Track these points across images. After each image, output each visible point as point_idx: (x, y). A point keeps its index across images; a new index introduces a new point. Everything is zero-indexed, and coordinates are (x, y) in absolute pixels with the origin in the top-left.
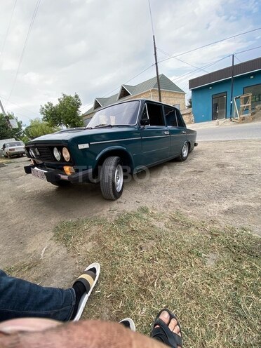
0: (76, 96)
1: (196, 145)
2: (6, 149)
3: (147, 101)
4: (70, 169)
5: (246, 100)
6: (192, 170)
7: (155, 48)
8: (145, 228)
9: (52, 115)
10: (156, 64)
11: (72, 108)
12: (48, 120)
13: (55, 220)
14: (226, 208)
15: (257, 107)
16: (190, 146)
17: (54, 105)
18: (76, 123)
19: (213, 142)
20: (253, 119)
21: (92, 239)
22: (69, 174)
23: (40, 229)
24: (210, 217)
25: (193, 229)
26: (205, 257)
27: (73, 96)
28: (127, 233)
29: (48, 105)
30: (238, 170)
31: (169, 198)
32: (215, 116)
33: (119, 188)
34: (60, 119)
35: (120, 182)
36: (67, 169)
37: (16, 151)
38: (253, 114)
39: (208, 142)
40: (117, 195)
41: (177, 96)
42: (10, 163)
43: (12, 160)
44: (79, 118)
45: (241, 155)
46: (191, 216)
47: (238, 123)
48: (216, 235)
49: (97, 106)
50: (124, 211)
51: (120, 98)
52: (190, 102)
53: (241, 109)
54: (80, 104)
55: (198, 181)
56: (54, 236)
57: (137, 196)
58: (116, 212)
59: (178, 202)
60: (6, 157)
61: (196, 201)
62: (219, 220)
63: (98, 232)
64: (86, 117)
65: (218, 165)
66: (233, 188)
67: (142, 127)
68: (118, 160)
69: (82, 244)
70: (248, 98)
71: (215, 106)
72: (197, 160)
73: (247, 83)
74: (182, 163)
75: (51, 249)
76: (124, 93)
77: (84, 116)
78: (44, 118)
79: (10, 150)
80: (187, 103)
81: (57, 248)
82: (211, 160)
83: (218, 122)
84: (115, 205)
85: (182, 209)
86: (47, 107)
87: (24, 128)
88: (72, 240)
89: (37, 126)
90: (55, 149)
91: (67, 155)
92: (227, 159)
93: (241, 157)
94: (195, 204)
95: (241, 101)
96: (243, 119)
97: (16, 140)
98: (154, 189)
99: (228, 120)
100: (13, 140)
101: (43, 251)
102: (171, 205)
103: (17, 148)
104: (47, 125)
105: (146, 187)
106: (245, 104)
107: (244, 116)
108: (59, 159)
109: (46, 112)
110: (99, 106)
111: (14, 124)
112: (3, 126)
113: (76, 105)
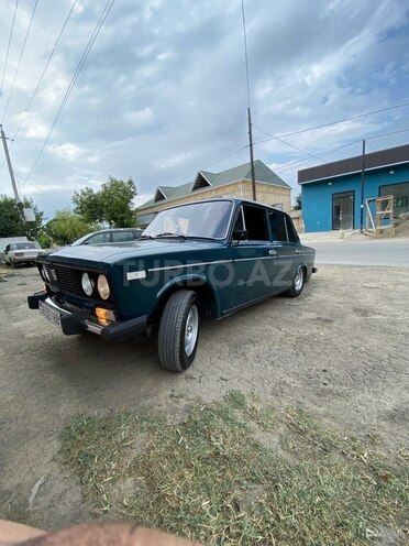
0: (130, 183)
1: (314, 270)
2: (10, 252)
3: (243, 202)
4: (106, 314)
5: (385, 205)
6: (313, 316)
7: (250, 125)
8: (243, 451)
9: (89, 206)
10: (251, 145)
11: (122, 198)
12: (82, 213)
13: (68, 408)
14: (389, 406)
15: (401, 215)
16: (306, 272)
17: (95, 192)
18: (125, 221)
19: (340, 266)
20: (397, 234)
21: (134, 469)
22: (104, 321)
23: (36, 430)
24: (364, 428)
25: (336, 457)
26: (373, 538)
27: (126, 181)
28: (205, 461)
29: (86, 191)
30: (394, 323)
31: (280, 373)
32: (336, 225)
33: (189, 349)
34: (101, 212)
35: (192, 337)
36: (101, 312)
37: (26, 256)
38: (396, 225)
39: (331, 265)
40: (186, 361)
41: (279, 191)
42: (13, 275)
43: (16, 271)
44: (131, 214)
45: (391, 295)
46: (326, 421)
47: (374, 238)
48: (386, 478)
49: (159, 197)
50: (198, 400)
51: (194, 189)
52: (299, 202)
53: (378, 217)
54: (134, 193)
55: (328, 341)
56: (59, 452)
57: (222, 364)
58: (183, 402)
59: (297, 384)
60: (8, 265)
61: (330, 386)
62: (383, 435)
63: (148, 450)
64: (141, 213)
65: (356, 310)
66: (394, 362)
67: (235, 242)
68: (192, 297)
69: (113, 481)
70: (387, 202)
71: (337, 210)
72: (318, 296)
73: (384, 181)
74: (294, 302)
75: (52, 486)
76: (201, 183)
77: (137, 210)
78: (77, 208)
79: (16, 254)
80: (294, 203)
81: (63, 486)
82: (342, 300)
83: (343, 234)
84: (181, 384)
85: (307, 404)
86: (84, 194)
87: (44, 223)
88: (95, 466)
89: (64, 220)
90: (86, 275)
91: (104, 289)
92: (369, 300)
93: (393, 299)
94: (331, 392)
95: (378, 206)
96: (382, 231)
97: (29, 239)
98: (252, 351)
99: (357, 231)
100: (24, 240)
101: (34, 491)
102: (286, 390)
103: (27, 253)
104: (81, 220)
105: (236, 346)
106: (383, 210)
107: (382, 227)
108: (89, 293)
109: (82, 200)
110: (163, 198)
111: (30, 216)
112: (12, 217)
113: (128, 194)
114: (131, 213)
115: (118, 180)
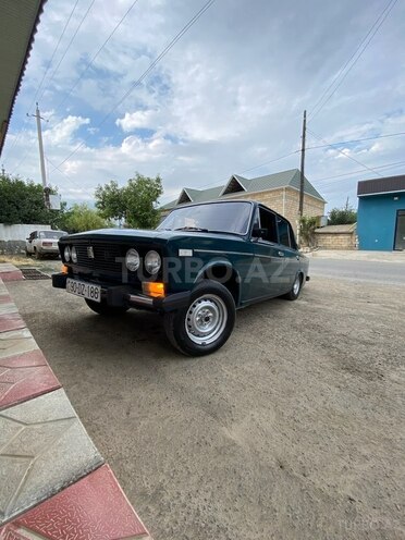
0: (158, 180)
1: (308, 279)
3: (259, 206)
7: (304, 129)
9: (112, 201)
10: (303, 150)
12: (103, 208)
17: (120, 187)
27: (153, 178)
29: (110, 184)
32: (399, 245)
34: (124, 208)
37: (54, 247)
41: (315, 203)
49: (184, 199)
51: (225, 193)
54: (159, 192)
77: (162, 210)
78: (99, 203)
79: (44, 244)
86: (108, 188)
97: (52, 228)
100: (48, 228)
104: (100, 215)
108: (134, 269)
109: (104, 195)
110: (188, 200)
111: (55, 204)
112: (37, 203)
113: (155, 192)
114: (155, 213)
115: (146, 176)
